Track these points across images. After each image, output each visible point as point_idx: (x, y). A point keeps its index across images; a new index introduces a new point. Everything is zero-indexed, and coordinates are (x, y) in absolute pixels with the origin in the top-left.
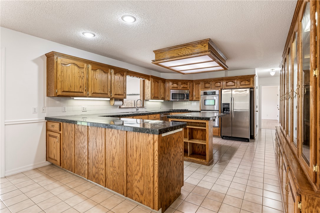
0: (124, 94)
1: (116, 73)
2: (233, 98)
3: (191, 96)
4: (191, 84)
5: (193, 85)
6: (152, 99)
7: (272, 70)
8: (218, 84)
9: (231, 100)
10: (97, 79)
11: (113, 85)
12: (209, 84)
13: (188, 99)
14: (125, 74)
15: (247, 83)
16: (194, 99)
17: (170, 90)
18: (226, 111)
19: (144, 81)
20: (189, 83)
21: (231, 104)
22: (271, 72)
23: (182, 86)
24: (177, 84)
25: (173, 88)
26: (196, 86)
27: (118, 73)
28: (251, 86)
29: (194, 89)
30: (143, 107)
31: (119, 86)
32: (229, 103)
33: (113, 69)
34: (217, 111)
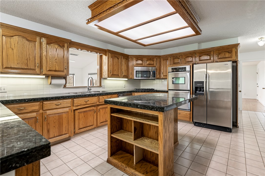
0: (65, 71)
1: (51, 43)
2: (208, 75)
3: (158, 73)
4: (158, 60)
5: (160, 61)
6: (110, 77)
7: (261, 39)
8: (190, 59)
9: (206, 77)
10: (13, 49)
11: (44, 58)
12: (179, 59)
13: (155, 77)
14: (66, 45)
15: (227, 55)
16: (162, 76)
17: (133, 67)
18: (199, 91)
19: (101, 57)
20: (155, 59)
21: (206, 82)
22: (260, 41)
23: (148, 63)
24: (142, 61)
25: (138, 65)
26: (163, 62)
27: (54, 43)
28: (234, 58)
29: (162, 65)
30: (100, 86)
31: (56, 59)
32: (204, 81)
33: (44, 37)
34: (188, 92)
